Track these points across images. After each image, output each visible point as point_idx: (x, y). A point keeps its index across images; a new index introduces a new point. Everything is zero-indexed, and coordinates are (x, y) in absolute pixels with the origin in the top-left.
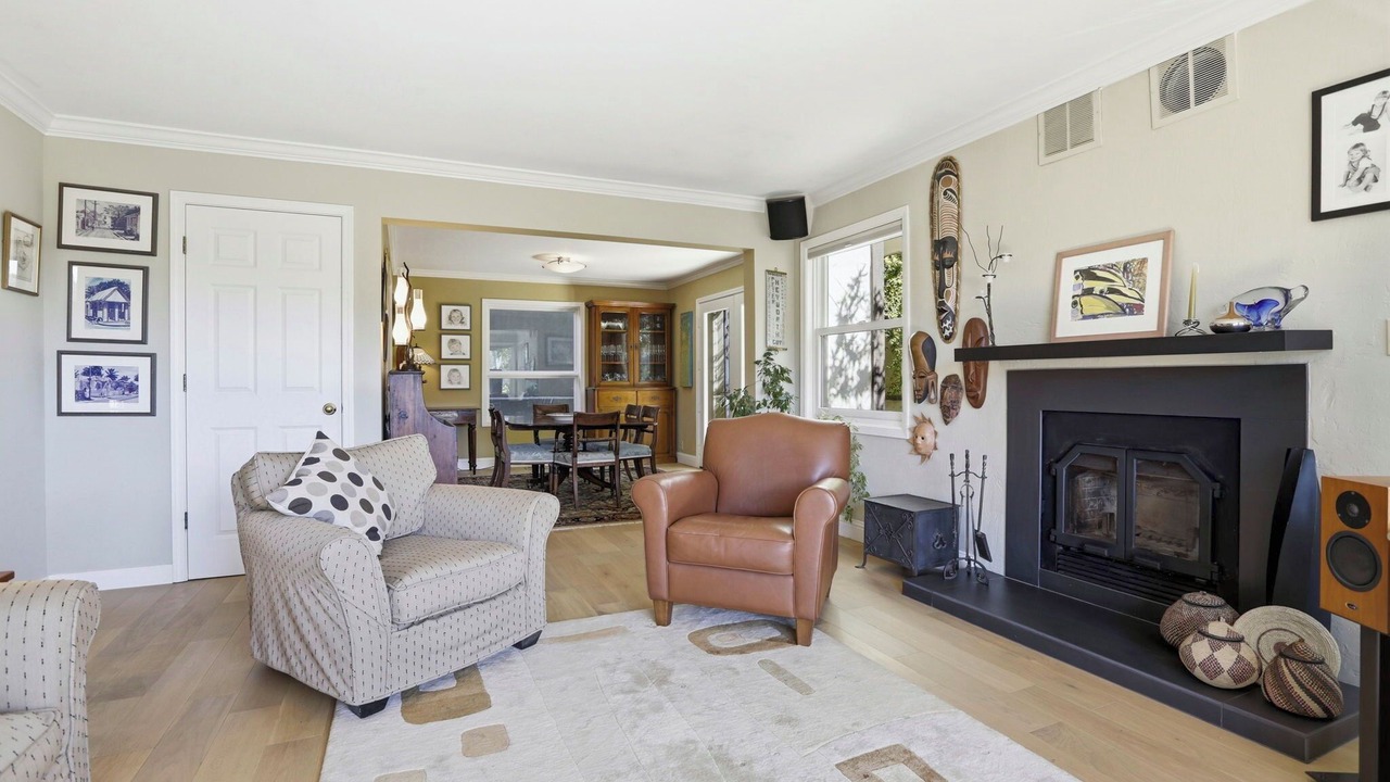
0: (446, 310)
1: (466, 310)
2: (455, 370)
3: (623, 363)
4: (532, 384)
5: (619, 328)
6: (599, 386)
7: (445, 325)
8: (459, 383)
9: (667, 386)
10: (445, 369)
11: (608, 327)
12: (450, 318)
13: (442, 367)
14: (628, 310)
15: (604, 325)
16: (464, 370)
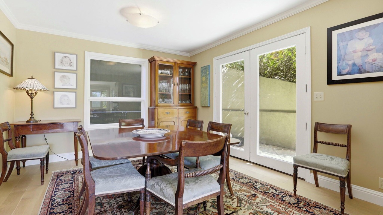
0: (58, 57)
1: (73, 58)
2: (66, 96)
3: (171, 93)
4: (114, 105)
5: (167, 73)
6: (157, 106)
7: (57, 66)
8: (68, 104)
9: (190, 106)
10: (58, 95)
11: (162, 73)
12: (62, 62)
13: (55, 93)
14: (173, 64)
15: (160, 71)
16: (72, 96)
